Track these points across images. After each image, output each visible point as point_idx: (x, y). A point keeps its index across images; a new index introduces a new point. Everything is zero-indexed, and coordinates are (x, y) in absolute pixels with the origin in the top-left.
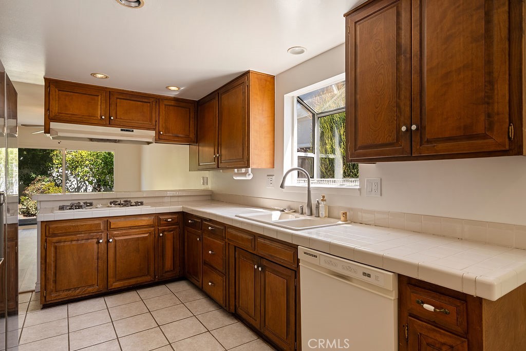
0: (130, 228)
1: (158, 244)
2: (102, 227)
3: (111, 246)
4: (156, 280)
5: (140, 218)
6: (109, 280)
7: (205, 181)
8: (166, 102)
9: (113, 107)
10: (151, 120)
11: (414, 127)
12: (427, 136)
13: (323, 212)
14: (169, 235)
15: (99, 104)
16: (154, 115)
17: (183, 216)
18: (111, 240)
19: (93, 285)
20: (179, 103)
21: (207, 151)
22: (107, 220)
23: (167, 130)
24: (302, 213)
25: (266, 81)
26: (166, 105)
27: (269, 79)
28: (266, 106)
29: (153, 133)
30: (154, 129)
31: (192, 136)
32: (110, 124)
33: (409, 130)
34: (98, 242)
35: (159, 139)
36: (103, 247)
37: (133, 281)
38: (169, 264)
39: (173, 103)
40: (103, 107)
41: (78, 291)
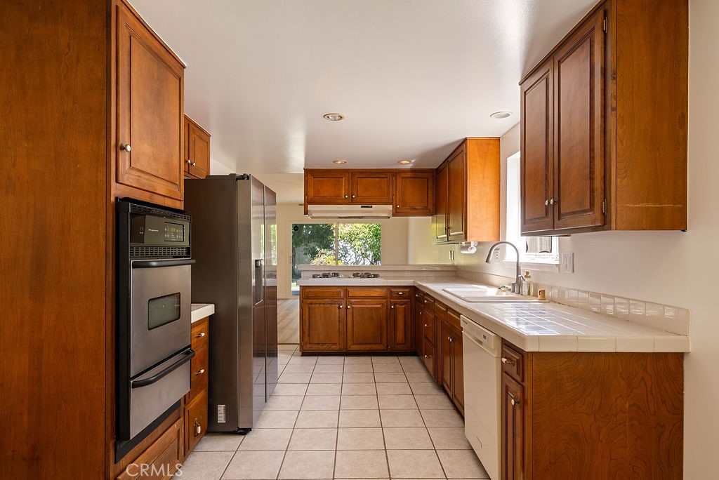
0: (365, 297)
1: (390, 316)
2: (342, 295)
3: (350, 312)
4: (389, 350)
5: (373, 289)
6: (348, 342)
8: (403, 175)
9: (354, 187)
10: (388, 195)
11: (552, 202)
14: (401, 308)
15: (344, 184)
16: (391, 189)
17: (414, 289)
18: (349, 307)
19: (335, 344)
20: (416, 173)
22: (346, 288)
23: (403, 202)
24: (514, 291)
26: (402, 178)
27: (492, 142)
29: (390, 207)
30: (391, 204)
31: (430, 207)
32: (352, 202)
34: (339, 308)
35: (396, 213)
36: (343, 312)
37: (368, 347)
38: (400, 336)
39: (410, 175)
40: (347, 187)
41: (325, 346)
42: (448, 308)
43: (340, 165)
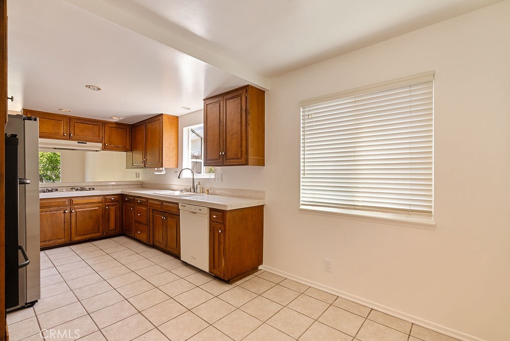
0: (86, 204)
1: (105, 214)
2: (67, 203)
3: (73, 215)
4: (104, 236)
5: (92, 198)
6: (72, 235)
7: (137, 175)
8: (110, 125)
9: (72, 128)
10: (99, 136)
11: (223, 153)
12: (227, 157)
13: (198, 190)
14: (113, 208)
15: (62, 125)
16: (101, 133)
17: (122, 196)
18: (73, 211)
19: (61, 238)
20: (119, 125)
21: (138, 157)
22: (70, 199)
23: (110, 143)
24: (190, 191)
25: (173, 119)
26: (109, 127)
27: (175, 118)
28: (173, 133)
29: (100, 145)
30: (102, 142)
31: (128, 147)
32: (70, 138)
33: (222, 154)
34: (65, 212)
35: (105, 148)
36: (68, 215)
37: (88, 236)
38: (112, 225)
39: (114, 126)
40: (65, 128)
41: (51, 242)
42: (162, 202)
43: (64, 112)
